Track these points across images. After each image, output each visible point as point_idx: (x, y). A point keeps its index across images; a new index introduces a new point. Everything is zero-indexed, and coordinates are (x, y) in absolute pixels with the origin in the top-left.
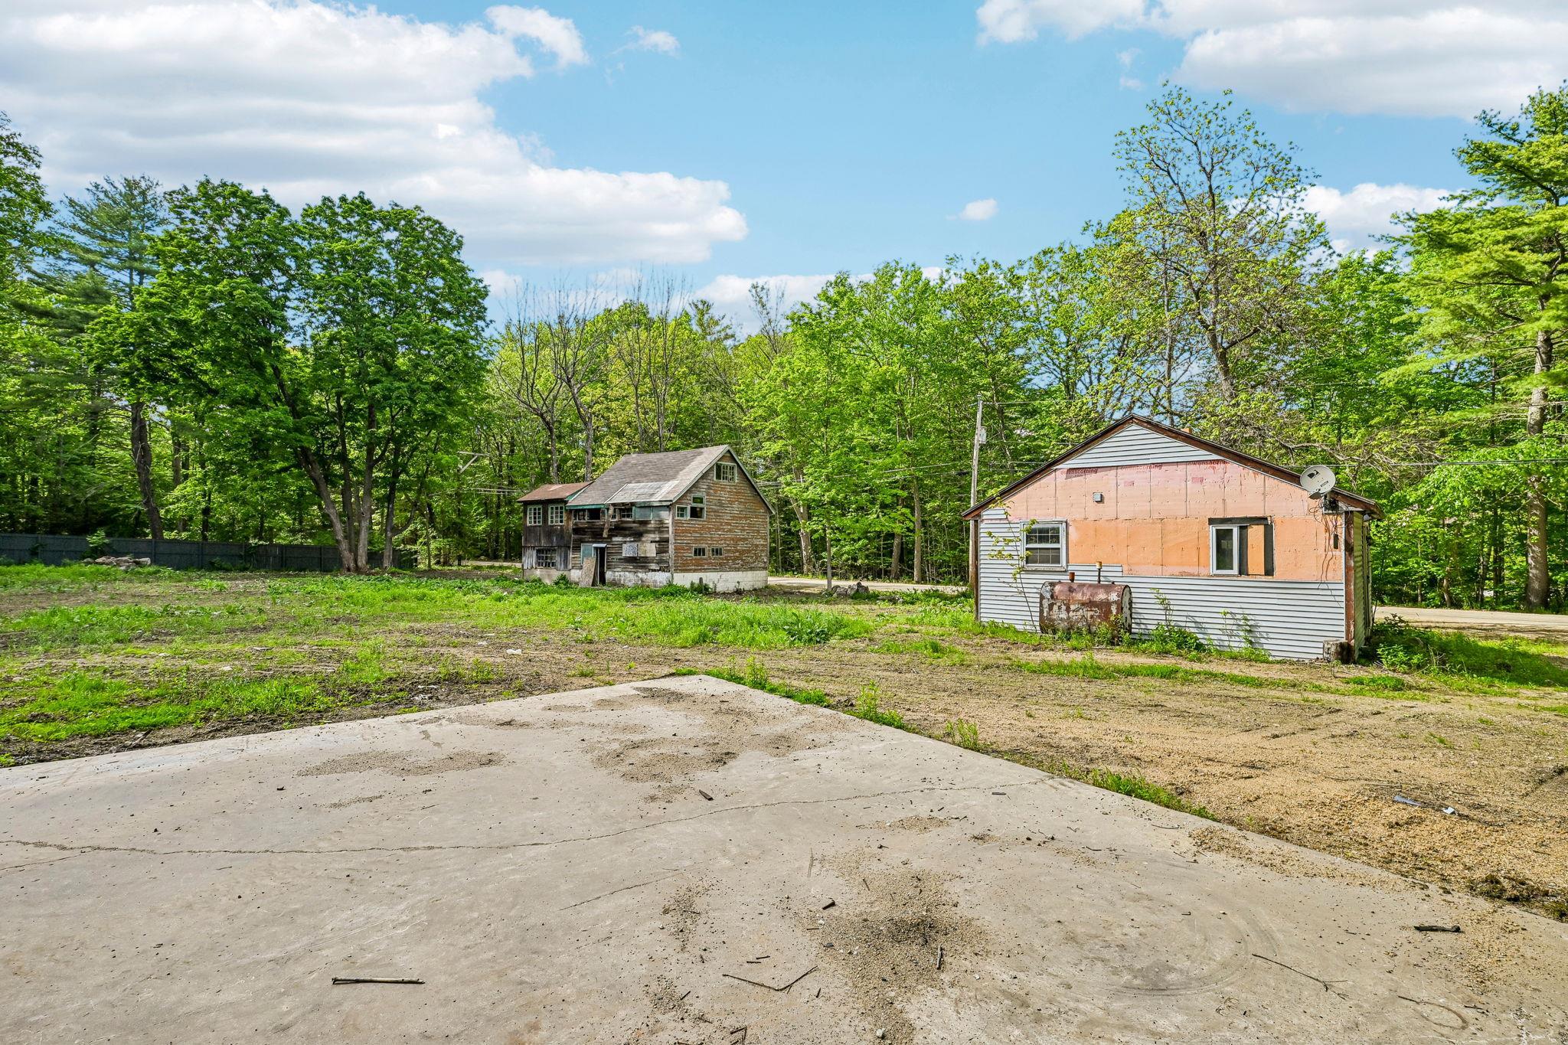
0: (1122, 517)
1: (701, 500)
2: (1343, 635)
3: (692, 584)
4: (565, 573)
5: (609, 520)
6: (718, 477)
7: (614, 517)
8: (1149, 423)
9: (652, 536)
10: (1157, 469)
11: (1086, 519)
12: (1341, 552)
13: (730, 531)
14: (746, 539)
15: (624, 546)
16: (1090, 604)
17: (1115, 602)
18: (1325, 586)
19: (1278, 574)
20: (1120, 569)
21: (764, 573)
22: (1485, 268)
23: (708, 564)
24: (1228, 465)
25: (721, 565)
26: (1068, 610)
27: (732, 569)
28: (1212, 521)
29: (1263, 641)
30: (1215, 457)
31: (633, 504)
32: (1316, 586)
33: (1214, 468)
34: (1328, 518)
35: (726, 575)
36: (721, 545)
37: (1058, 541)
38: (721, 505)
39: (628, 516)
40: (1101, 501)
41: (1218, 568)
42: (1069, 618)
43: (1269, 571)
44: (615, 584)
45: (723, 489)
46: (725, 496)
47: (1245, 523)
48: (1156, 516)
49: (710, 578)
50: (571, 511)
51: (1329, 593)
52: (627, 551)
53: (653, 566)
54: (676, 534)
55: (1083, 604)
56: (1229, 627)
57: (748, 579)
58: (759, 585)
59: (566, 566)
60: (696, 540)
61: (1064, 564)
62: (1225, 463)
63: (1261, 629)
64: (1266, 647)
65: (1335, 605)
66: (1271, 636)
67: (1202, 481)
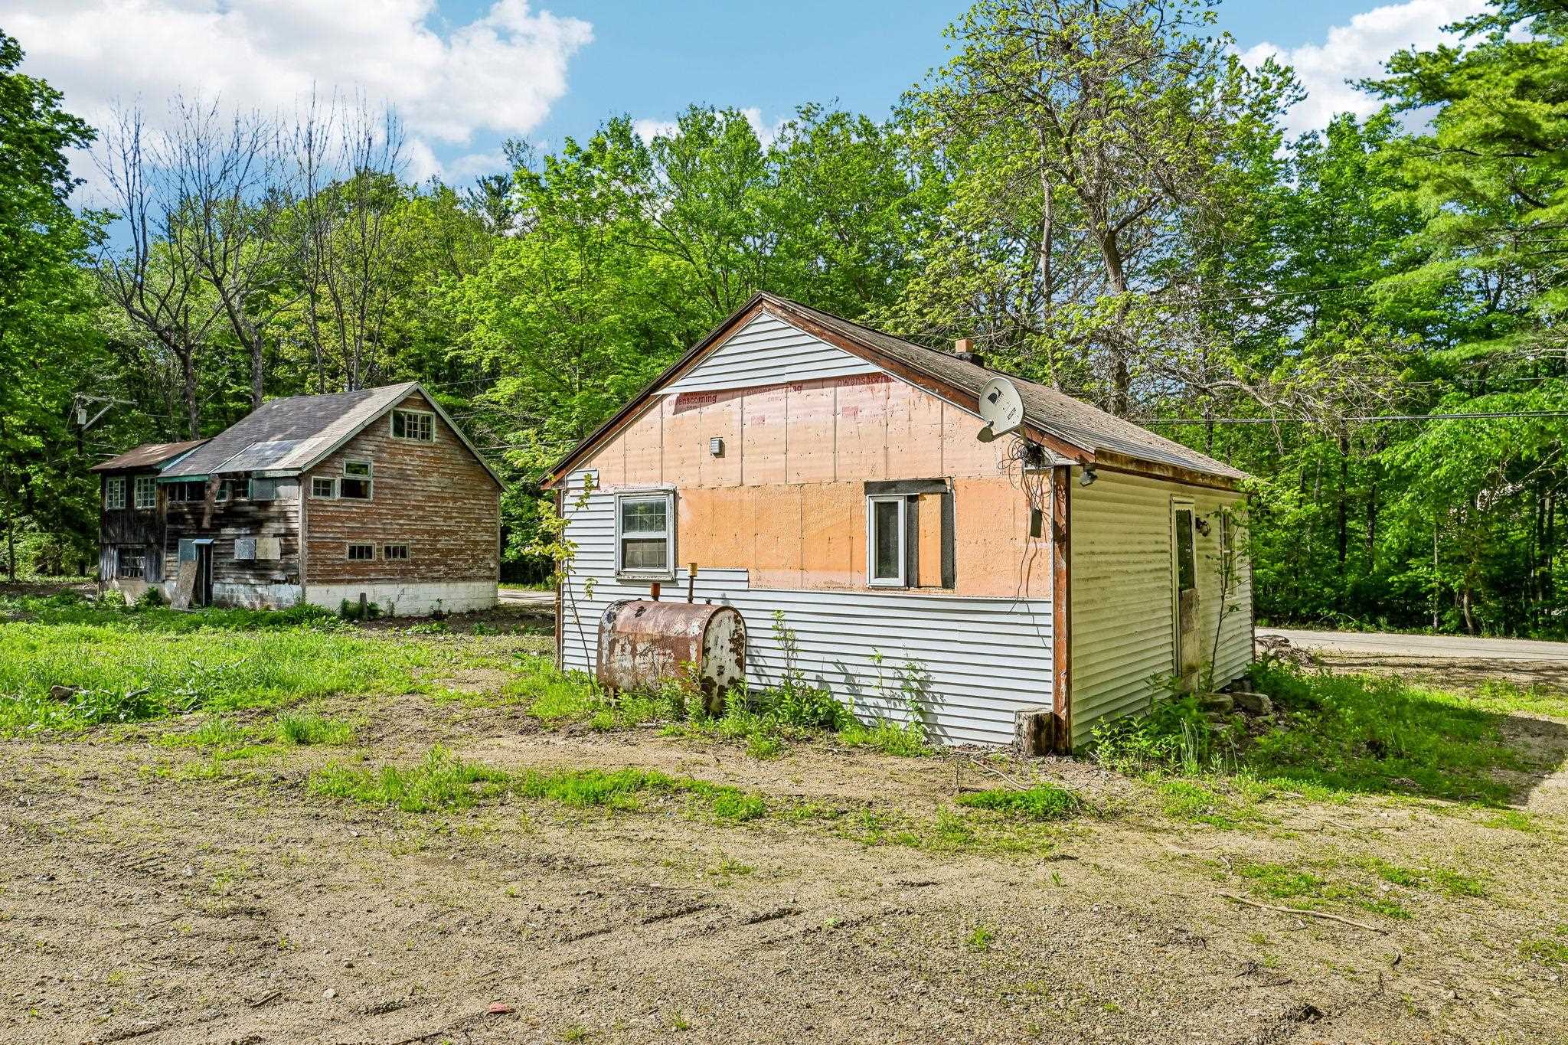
0: (749, 481)
1: (363, 468)
2: (1050, 699)
3: (345, 604)
4: (156, 587)
5: (216, 501)
6: (399, 431)
7: (222, 495)
9: (276, 525)
10: (796, 394)
11: (701, 486)
12: (1046, 544)
13: (422, 518)
14: (455, 533)
15: (238, 542)
16: (661, 642)
17: (695, 638)
18: (1023, 608)
19: (961, 588)
20: (745, 576)
21: (488, 586)
22: (1487, 125)
23: (375, 571)
24: (892, 384)
25: (403, 573)
26: (634, 652)
27: (423, 579)
28: (870, 487)
29: (937, 709)
30: (873, 368)
31: (248, 474)
32: (1007, 608)
33: (872, 390)
35: (411, 589)
36: (405, 540)
37: (664, 527)
38: (403, 476)
39: (245, 494)
40: (720, 454)
41: (878, 575)
42: (634, 667)
43: (948, 582)
44: (222, 604)
45: (408, 452)
46: (411, 464)
47: (916, 489)
48: (793, 480)
49: (382, 594)
50: (165, 485)
51: (1028, 620)
52: (241, 551)
53: (277, 575)
54: (311, 523)
55: (653, 642)
56: (886, 683)
57: (458, 596)
58: (482, 603)
59: (158, 574)
60: (352, 533)
61: (672, 569)
62: (888, 380)
63: (934, 688)
64: (941, 720)
65: (1038, 642)
66: (948, 699)
67: (855, 414)
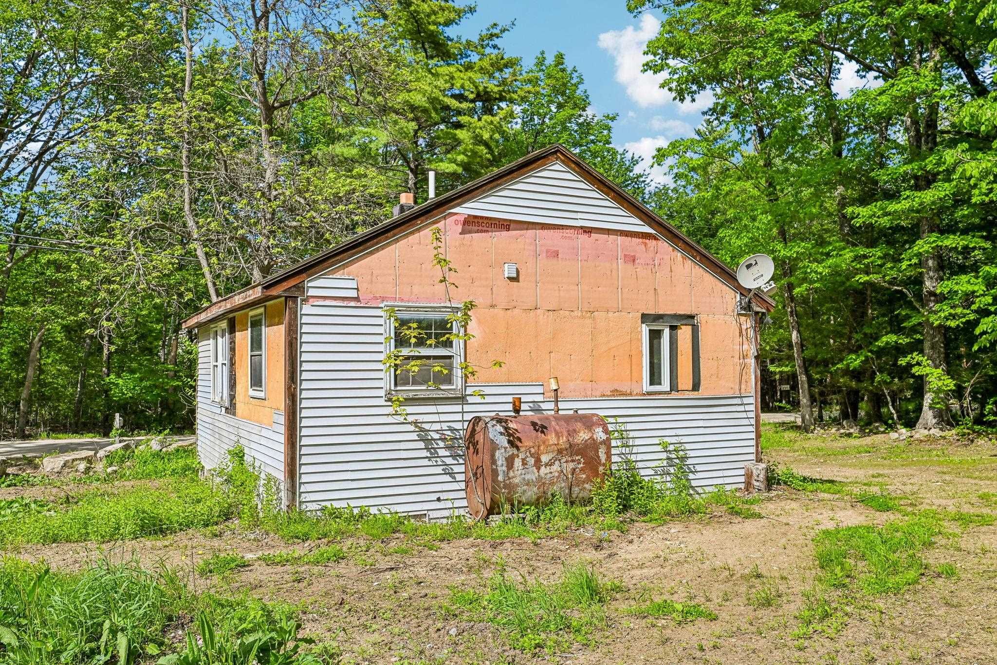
0: (544, 305)
2: (754, 457)
8: (578, 164)
10: (586, 236)
11: (493, 306)
12: (750, 360)
16: (573, 450)
17: (604, 443)
18: (739, 401)
19: (703, 392)
20: (540, 390)
24: (660, 243)
26: (538, 464)
28: (645, 318)
29: (691, 476)
30: (647, 229)
32: (734, 402)
33: (646, 244)
34: (743, 319)
37: (448, 344)
40: (516, 279)
41: (651, 384)
43: (696, 387)
47: (676, 321)
48: (585, 307)
51: (742, 408)
62: (656, 239)
63: (689, 461)
64: (694, 483)
65: (746, 422)
66: (698, 468)
67: (634, 261)
